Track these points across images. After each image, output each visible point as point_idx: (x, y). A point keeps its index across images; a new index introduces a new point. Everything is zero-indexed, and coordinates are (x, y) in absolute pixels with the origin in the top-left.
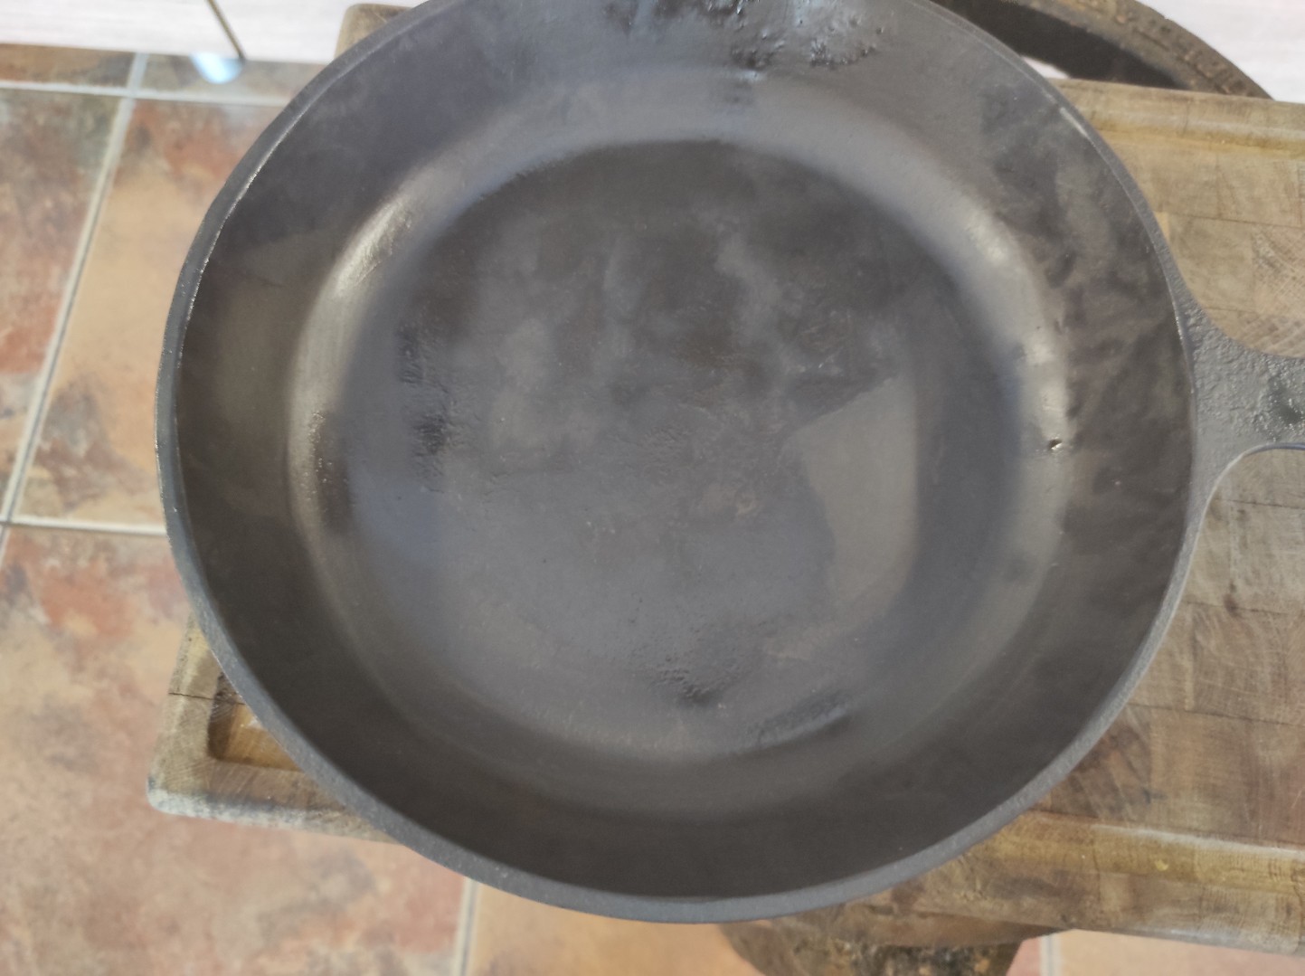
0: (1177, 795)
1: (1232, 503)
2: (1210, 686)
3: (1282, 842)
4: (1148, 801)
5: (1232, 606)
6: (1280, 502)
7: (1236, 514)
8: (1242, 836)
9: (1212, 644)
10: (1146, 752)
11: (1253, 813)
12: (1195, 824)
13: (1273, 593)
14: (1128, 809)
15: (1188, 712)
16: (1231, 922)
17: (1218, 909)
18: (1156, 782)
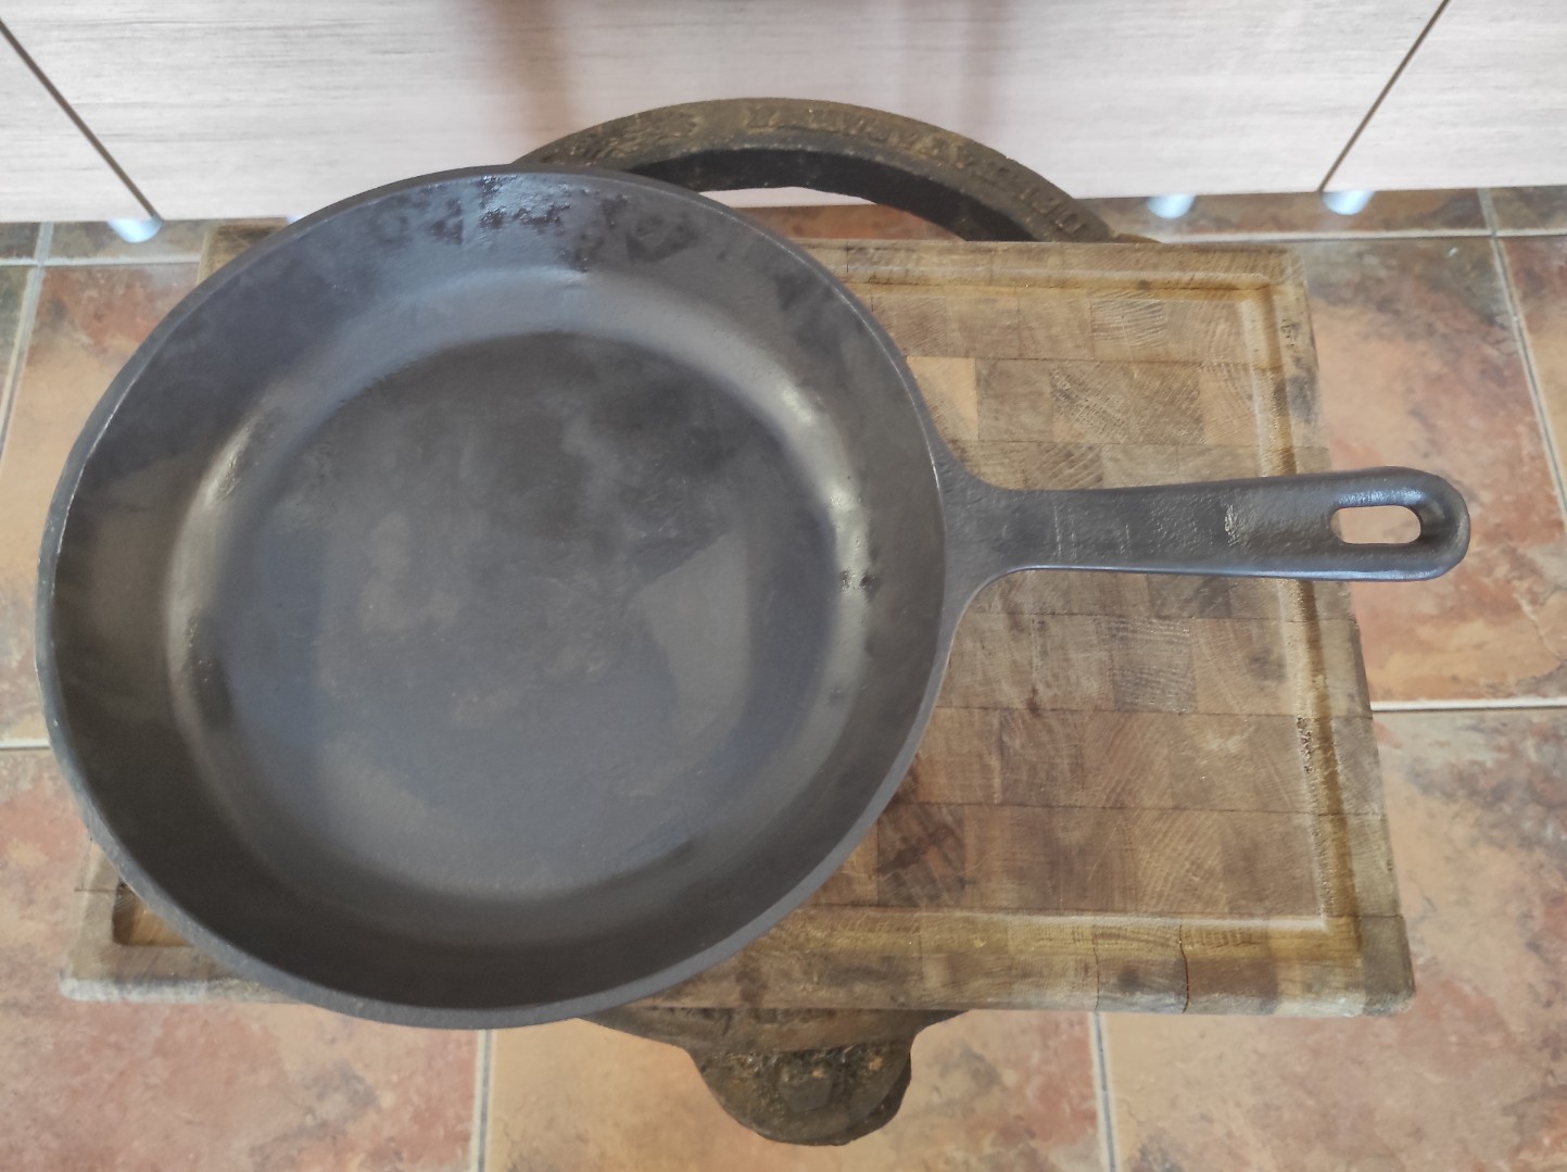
0: (989, 880)
1: (1033, 616)
2: (1016, 781)
3: (1080, 911)
4: (963, 887)
5: (1034, 708)
6: (1075, 611)
7: (1037, 626)
8: (1045, 909)
9: (1016, 742)
10: (960, 844)
11: (1055, 888)
12: (1005, 903)
13: (1070, 693)
14: (946, 896)
15: (998, 805)
16: (1038, 986)
17: (1025, 975)
18: (970, 870)
